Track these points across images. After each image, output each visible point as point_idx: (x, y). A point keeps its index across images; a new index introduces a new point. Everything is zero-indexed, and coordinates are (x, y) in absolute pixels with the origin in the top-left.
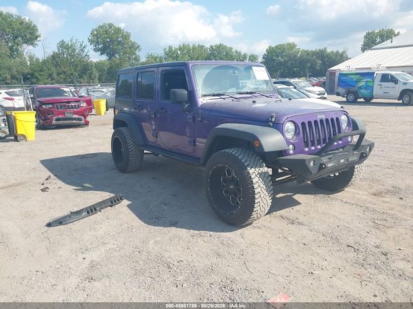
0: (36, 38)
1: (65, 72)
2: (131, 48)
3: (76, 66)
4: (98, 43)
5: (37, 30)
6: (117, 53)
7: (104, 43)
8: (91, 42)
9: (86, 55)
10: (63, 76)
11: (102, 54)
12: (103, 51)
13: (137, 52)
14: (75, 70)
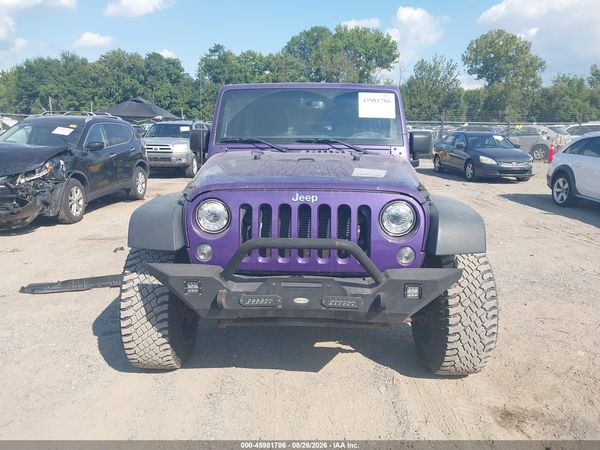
0: (394, 59)
1: (421, 105)
2: (527, 67)
3: (438, 96)
4: (476, 61)
5: (395, 48)
6: (504, 75)
7: (485, 60)
8: (466, 60)
9: (454, 80)
10: (416, 110)
11: (479, 77)
12: (481, 74)
13: (538, 73)
14: (435, 102)
